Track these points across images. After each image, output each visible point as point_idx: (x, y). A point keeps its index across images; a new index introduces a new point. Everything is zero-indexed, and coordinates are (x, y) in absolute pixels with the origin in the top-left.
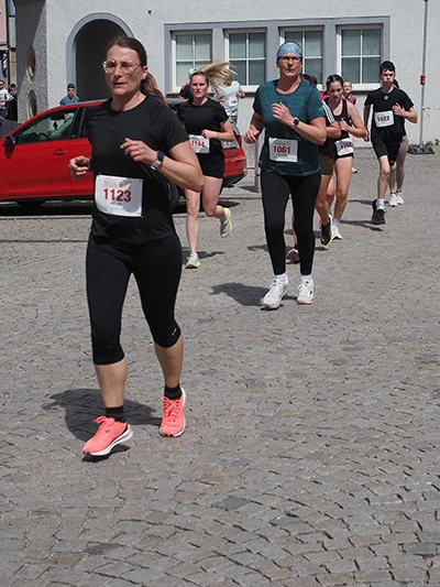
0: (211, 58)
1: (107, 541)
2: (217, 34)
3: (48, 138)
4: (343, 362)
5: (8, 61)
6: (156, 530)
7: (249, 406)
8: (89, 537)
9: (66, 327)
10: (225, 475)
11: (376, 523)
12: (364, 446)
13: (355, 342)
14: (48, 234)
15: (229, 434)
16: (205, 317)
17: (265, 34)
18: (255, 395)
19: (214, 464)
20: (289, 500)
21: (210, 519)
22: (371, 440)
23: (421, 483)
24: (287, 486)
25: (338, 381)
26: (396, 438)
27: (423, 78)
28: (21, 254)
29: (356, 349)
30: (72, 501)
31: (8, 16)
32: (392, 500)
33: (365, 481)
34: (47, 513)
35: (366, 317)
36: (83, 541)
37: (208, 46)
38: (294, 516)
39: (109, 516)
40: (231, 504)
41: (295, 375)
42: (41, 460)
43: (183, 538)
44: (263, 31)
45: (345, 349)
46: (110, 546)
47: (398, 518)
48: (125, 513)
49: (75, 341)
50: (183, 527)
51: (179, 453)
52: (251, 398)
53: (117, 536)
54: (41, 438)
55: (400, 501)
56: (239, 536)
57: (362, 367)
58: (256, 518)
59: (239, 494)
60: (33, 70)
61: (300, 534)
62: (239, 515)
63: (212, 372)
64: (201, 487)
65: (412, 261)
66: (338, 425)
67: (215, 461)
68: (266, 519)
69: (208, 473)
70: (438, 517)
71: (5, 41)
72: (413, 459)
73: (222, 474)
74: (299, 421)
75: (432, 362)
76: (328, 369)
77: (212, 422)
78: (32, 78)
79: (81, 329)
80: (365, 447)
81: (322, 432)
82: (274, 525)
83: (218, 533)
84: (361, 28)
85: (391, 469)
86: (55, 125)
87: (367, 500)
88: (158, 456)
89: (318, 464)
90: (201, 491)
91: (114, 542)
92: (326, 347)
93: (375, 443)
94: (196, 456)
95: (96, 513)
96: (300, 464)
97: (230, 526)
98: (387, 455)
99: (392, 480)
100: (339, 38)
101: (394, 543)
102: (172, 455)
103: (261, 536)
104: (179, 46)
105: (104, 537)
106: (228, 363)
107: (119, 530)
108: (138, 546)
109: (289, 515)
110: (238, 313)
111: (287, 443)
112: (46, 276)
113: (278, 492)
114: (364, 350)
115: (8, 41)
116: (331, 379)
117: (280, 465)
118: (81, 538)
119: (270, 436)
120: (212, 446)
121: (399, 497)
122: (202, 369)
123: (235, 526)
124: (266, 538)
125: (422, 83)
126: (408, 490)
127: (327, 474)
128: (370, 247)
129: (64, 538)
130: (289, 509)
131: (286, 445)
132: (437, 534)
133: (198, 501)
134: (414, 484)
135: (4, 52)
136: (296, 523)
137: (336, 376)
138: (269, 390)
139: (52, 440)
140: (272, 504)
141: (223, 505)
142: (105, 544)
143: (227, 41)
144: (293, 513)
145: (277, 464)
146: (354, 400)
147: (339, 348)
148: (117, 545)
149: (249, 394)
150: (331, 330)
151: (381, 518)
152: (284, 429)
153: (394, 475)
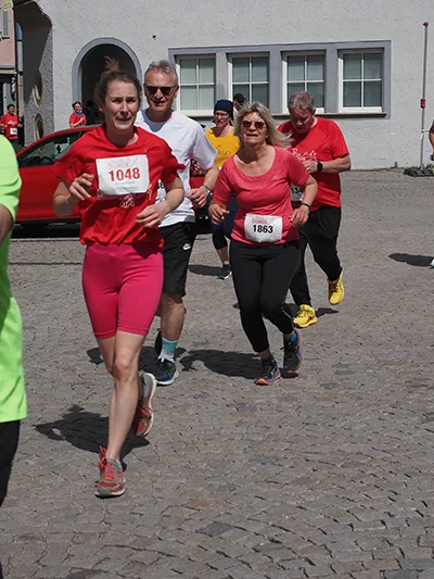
0: (215, 81)
1: (90, 567)
2: (221, 58)
3: (51, 161)
4: (335, 385)
5: (17, 85)
6: (141, 556)
7: (239, 430)
8: (73, 563)
9: (63, 349)
10: (212, 499)
11: (359, 549)
12: (350, 470)
13: (347, 366)
14: (50, 257)
15: (217, 458)
16: (200, 341)
17: (268, 58)
18: (245, 419)
19: (200, 489)
20: (274, 526)
21: (194, 544)
22: (358, 464)
23: (406, 509)
24: (272, 512)
25: (328, 404)
26: (384, 463)
27: (423, 101)
28: (22, 276)
29: (348, 372)
30: (57, 526)
31: (16, 40)
32: (375, 526)
33: (350, 506)
34: (33, 538)
35: (359, 340)
36: (66, 567)
37: (212, 69)
38: (277, 542)
39: (94, 542)
40: (216, 529)
41: (286, 399)
42: (30, 485)
43: (166, 565)
44: (266, 55)
45: (337, 373)
46: (94, 572)
47: (380, 545)
48: (110, 538)
49: (71, 364)
50: (167, 552)
51: (166, 477)
52: (240, 423)
53: (101, 562)
54: (32, 463)
55: (384, 527)
56: (221, 563)
57: (353, 391)
58: (238, 543)
59: (224, 519)
60: (40, 94)
61: (283, 560)
62: (222, 541)
63: (203, 396)
64: (187, 513)
65: (408, 284)
66: (326, 449)
67: (201, 486)
68: (250, 545)
69: (194, 498)
70: (421, 544)
71: (13, 65)
72: (399, 485)
73: (209, 499)
74: (287, 445)
75: (423, 386)
76: (319, 393)
77: (201, 446)
78: (39, 101)
79: (77, 352)
80: (351, 472)
81: (310, 456)
82: (256, 551)
83: (201, 560)
84: (362, 52)
85: (376, 494)
86: (59, 148)
87: (351, 526)
88: (147, 480)
89: (304, 489)
90: (186, 516)
91: (97, 568)
92: (319, 370)
93: (362, 468)
94: (184, 481)
95: (81, 539)
96: (287, 489)
97: (214, 552)
98: (372, 480)
99: (376, 506)
100: (341, 61)
101: (376, 570)
102: (159, 480)
103: (244, 563)
104: (184, 70)
105: (89, 563)
106: (220, 386)
107: (102, 556)
108: (121, 573)
109: (273, 541)
110: (233, 336)
111: (274, 468)
112: (46, 299)
113: (263, 517)
114: (356, 374)
115: (17, 65)
116: (322, 403)
117: (266, 490)
118: (64, 564)
119: (258, 461)
120: (201, 470)
121: (383, 523)
122: (194, 393)
123: (218, 552)
124: (248, 565)
125: (423, 107)
126: (391, 516)
127: (312, 499)
128: (367, 270)
129: (48, 563)
130: (272, 535)
131: (273, 470)
132: (418, 561)
133: (183, 526)
134: (398, 509)
135: (13, 75)
136: (278, 549)
137: (325, 399)
138: (258, 414)
139: (42, 464)
140: (256, 530)
141: (207, 530)
142: (88, 570)
143: (230, 65)
144: (277, 539)
145: (263, 490)
146: (343, 424)
147: (331, 371)
148: (100, 571)
149: (240, 418)
150: (323, 354)
151: (364, 544)
152: (273, 453)
153: (378, 500)
